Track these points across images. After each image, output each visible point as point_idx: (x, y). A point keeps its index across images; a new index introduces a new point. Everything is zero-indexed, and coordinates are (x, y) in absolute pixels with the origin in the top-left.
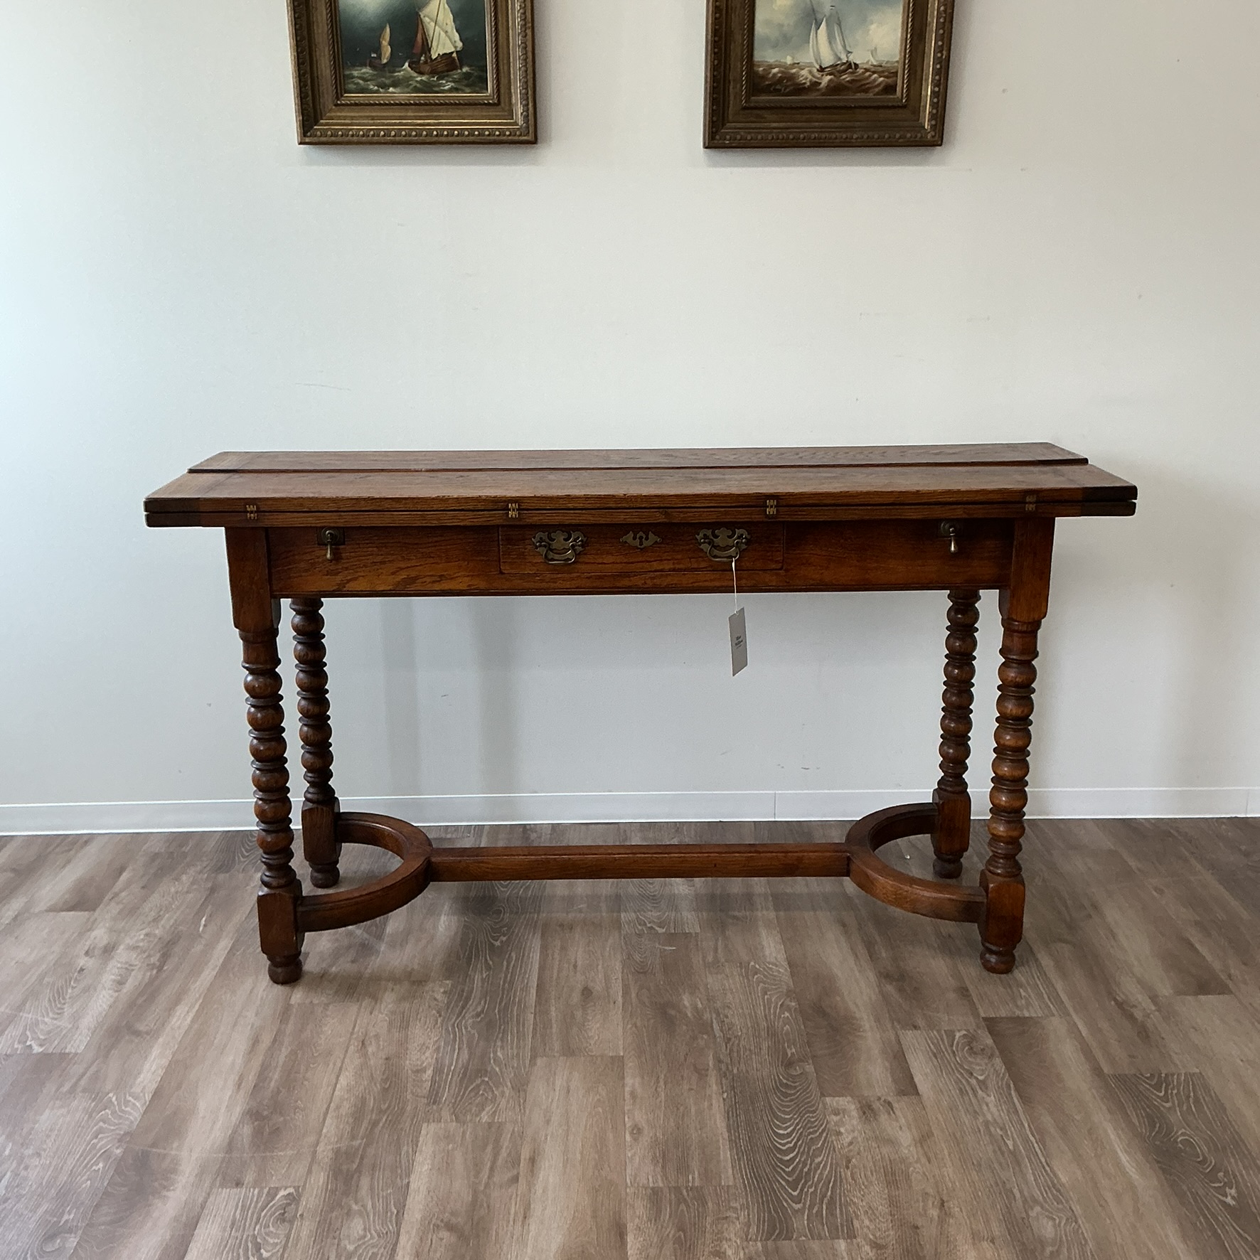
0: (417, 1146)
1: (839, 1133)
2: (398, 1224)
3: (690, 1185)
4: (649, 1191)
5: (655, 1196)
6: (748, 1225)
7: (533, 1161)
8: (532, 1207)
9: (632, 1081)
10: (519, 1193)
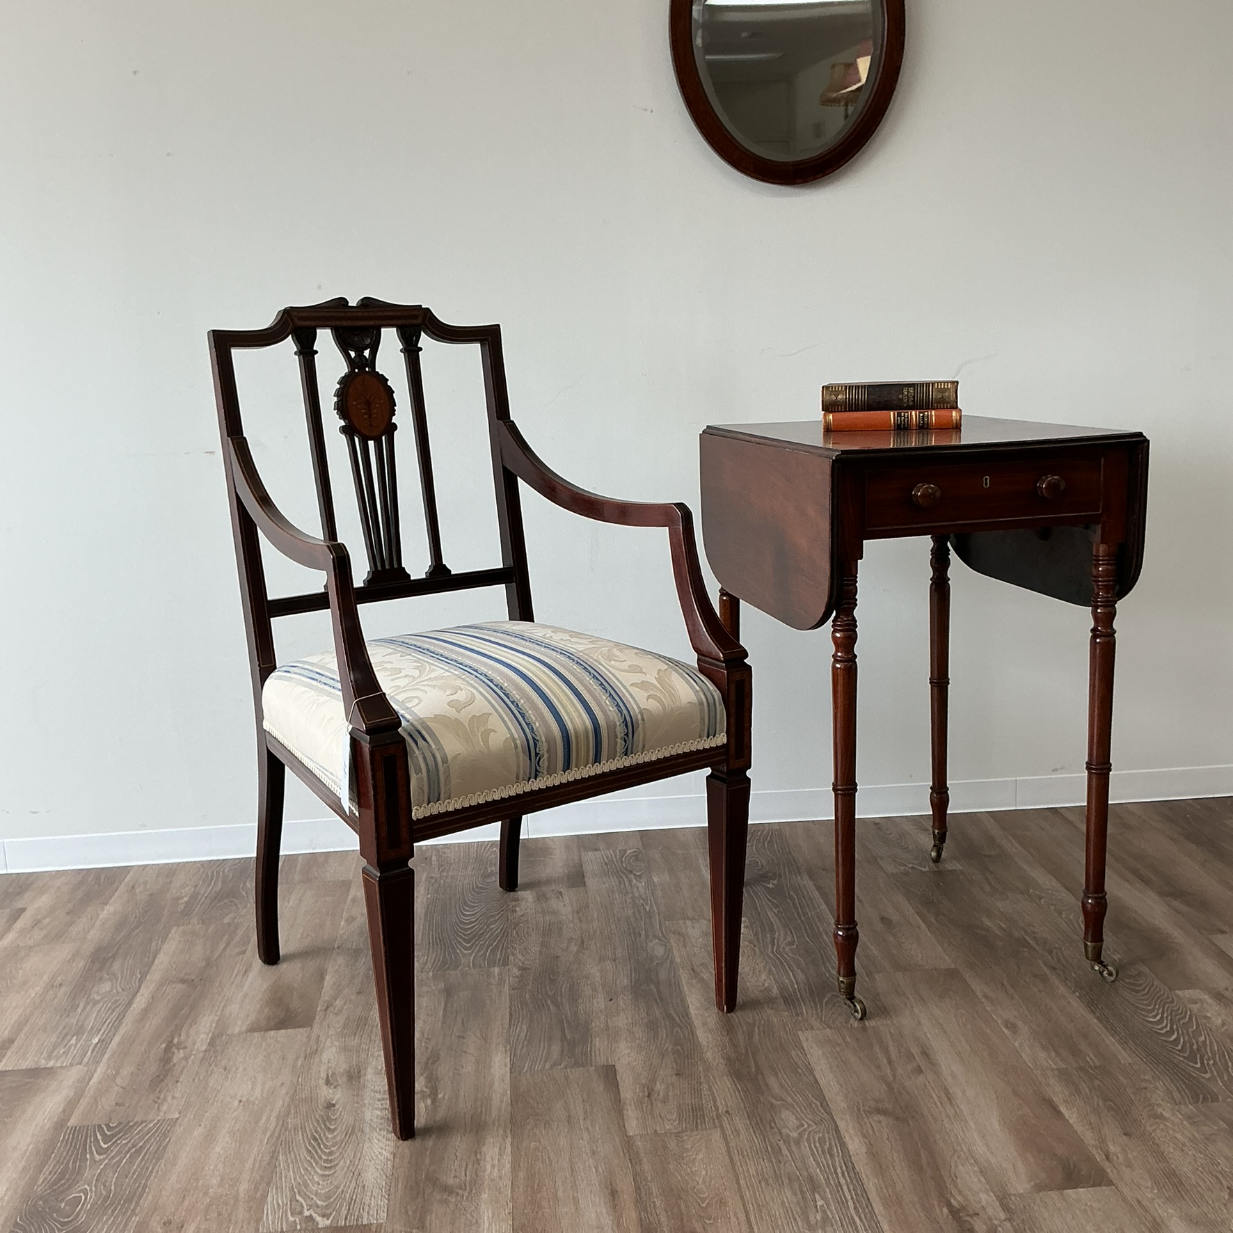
0: (804, 1050)
1: (1206, 1017)
2: (830, 1114)
3: (1092, 1064)
4: (1056, 1072)
5: (1064, 1075)
6: (1169, 1092)
7: (926, 1054)
8: (951, 1091)
9: (978, 987)
10: (930, 1081)
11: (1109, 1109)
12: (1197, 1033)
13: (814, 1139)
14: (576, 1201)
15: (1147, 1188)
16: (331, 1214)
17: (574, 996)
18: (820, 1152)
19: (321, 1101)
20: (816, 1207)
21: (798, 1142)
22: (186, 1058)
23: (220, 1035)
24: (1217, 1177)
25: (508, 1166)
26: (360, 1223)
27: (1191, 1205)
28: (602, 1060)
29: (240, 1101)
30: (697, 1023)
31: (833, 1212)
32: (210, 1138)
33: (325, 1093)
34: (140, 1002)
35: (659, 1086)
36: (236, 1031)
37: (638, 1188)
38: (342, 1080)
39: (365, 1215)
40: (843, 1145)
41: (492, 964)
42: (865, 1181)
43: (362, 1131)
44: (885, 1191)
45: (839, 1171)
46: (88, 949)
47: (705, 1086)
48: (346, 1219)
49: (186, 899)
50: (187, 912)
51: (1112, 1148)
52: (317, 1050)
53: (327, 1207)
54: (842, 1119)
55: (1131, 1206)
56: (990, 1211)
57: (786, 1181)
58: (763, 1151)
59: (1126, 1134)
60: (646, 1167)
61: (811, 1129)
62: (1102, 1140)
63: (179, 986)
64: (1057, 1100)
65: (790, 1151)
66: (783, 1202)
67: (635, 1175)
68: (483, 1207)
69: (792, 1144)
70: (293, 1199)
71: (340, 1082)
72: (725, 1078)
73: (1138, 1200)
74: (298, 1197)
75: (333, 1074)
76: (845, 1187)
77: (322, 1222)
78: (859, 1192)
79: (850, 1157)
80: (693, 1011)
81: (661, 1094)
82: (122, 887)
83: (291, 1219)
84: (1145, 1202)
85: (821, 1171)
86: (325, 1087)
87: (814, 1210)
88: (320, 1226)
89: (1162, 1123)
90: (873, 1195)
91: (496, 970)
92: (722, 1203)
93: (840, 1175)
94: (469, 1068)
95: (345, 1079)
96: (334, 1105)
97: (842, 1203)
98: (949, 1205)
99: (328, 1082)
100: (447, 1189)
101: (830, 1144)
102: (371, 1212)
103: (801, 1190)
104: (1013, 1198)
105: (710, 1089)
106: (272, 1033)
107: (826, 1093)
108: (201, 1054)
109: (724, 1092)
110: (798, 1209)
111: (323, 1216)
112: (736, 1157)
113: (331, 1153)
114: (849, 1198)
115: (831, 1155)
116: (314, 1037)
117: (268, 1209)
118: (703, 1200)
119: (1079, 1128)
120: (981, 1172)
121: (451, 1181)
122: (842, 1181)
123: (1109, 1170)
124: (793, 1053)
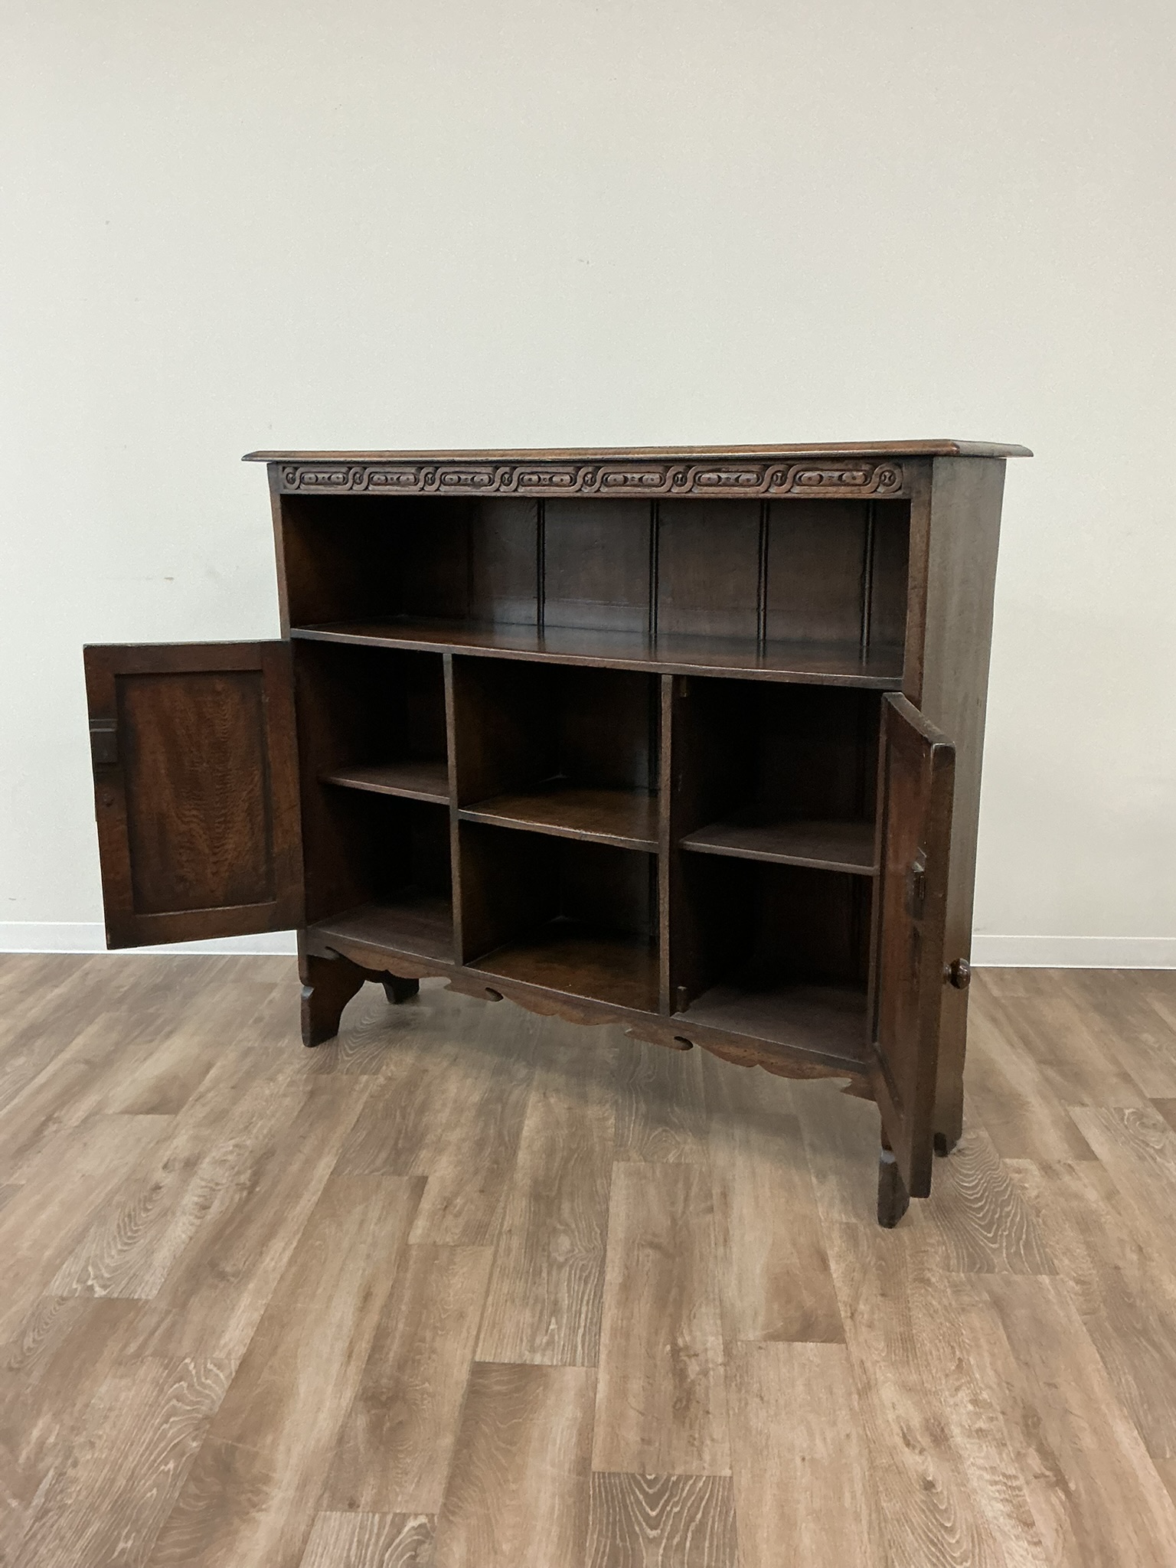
11: (879, 1268)
12: (1007, 1202)
13: (578, 1264)
14: (330, 1298)
15: (876, 1349)
16: (110, 1286)
17: (423, 1109)
18: (577, 1276)
19: (152, 1183)
20: (547, 1331)
21: (561, 1266)
22: (56, 1132)
23: (96, 1113)
24: (952, 1347)
25: (285, 1260)
26: (131, 1297)
27: (913, 1371)
28: (419, 1171)
29: (83, 1176)
30: (523, 1144)
31: (561, 1338)
32: (41, 1206)
33: (159, 1176)
34: (42, 1078)
35: (459, 1201)
36: (111, 1112)
37: (391, 1295)
38: (177, 1166)
39: (140, 1290)
40: (602, 1273)
41: (363, 1073)
42: (606, 1310)
43: (174, 1214)
44: (620, 1322)
45: (586, 1298)
46: (23, 1025)
47: (502, 1204)
48: (121, 1292)
49: (125, 988)
50: (121, 1001)
51: (862, 1307)
52: (170, 1136)
53: (109, 1279)
54: (614, 1249)
55: (852, 1366)
56: (710, 1354)
57: (531, 1301)
58: (525, 1271)
59: (883, 1295)
60: (409, 1275)
61: (580, 1255)
62: (856, 1298)
63: (82, 1067)
64: (831, 1254)
65: (549, 1273)
66: (518, 1322)
67: (395, 1281)
68: (246, 1294)
69: (555, 1267)
70: (85, 1269)
71: (176, 1168)
72: (524, 1199)
73: (862, 1362)
74: (90, 1269)
75: (175, 1159)
76: (583, 1316)
77: (99, 1292)
78: (595, 1320)
79: (603, 1286)
80: (526, 1132)
81: (457, 1208)
82: (77, 975)
83: (74, 1286)
84: (868, 1364)
85: (568, 1297)
86: (161, 1169)
87: (544, 1332)
88: (96, 1296)
89: (924, 1288)
90: (607, 1324)
91: (364, 1078)
92: (461, 1316)
93: (585, 1302)
94: (295, 1167)
95: (182, 1164)
96: (160, 1188)
97: (574, 1330)
98: (674, 1344)
99: (165, 1167)
100: (222, 1276)
101: (590, 1273)
102: (145, 1289)
103: (541, 1313)
104: (739, 1343)
105: (505, 1208)
106: (141, 1117)
107: (611, 1224)
108: (70, 1131)
109: (516, 1211)
110: (529, 1331)
111: (104, 1287)
112: (496, 1274)
113: (136, 1231)
114: (583, 1324)
115: (586, 1283)
116: (175, 1123)
117: (59, 1276)
118: (446, 1311)
119: (838, 1283)
120: (722, 1316)
121: (228, 1269)
122: (584, 1309)
123: (847, 1328)
124: (599, 1182)
